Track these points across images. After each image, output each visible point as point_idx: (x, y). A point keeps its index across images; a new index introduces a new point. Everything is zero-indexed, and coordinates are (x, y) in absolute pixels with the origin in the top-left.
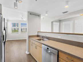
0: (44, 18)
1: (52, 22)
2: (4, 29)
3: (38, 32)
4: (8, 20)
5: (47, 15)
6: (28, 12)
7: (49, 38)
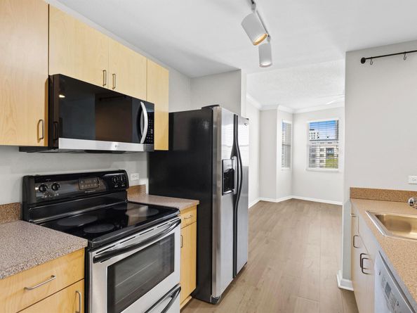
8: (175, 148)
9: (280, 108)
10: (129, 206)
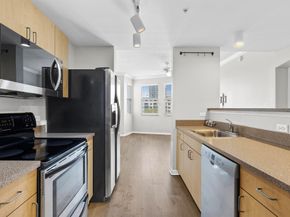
0: (242, 58)
1: (277, 69)
2: (116, 101)
3: (209, 109)
4: (133, 81)
5: (240, 44)
6: (175, 48)
7: (240, 131)
8: (73, 96)
9: (126, 75)
10: (36, 142)
